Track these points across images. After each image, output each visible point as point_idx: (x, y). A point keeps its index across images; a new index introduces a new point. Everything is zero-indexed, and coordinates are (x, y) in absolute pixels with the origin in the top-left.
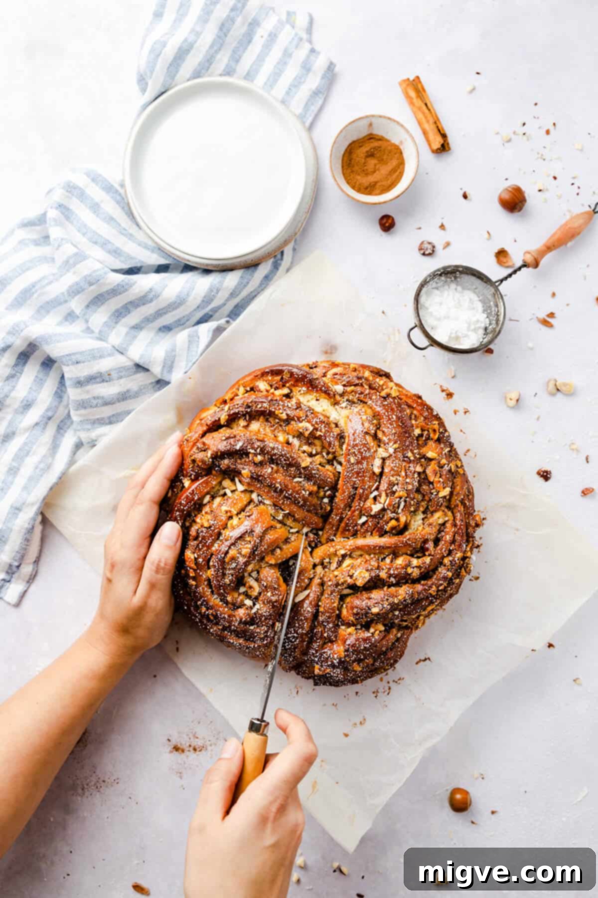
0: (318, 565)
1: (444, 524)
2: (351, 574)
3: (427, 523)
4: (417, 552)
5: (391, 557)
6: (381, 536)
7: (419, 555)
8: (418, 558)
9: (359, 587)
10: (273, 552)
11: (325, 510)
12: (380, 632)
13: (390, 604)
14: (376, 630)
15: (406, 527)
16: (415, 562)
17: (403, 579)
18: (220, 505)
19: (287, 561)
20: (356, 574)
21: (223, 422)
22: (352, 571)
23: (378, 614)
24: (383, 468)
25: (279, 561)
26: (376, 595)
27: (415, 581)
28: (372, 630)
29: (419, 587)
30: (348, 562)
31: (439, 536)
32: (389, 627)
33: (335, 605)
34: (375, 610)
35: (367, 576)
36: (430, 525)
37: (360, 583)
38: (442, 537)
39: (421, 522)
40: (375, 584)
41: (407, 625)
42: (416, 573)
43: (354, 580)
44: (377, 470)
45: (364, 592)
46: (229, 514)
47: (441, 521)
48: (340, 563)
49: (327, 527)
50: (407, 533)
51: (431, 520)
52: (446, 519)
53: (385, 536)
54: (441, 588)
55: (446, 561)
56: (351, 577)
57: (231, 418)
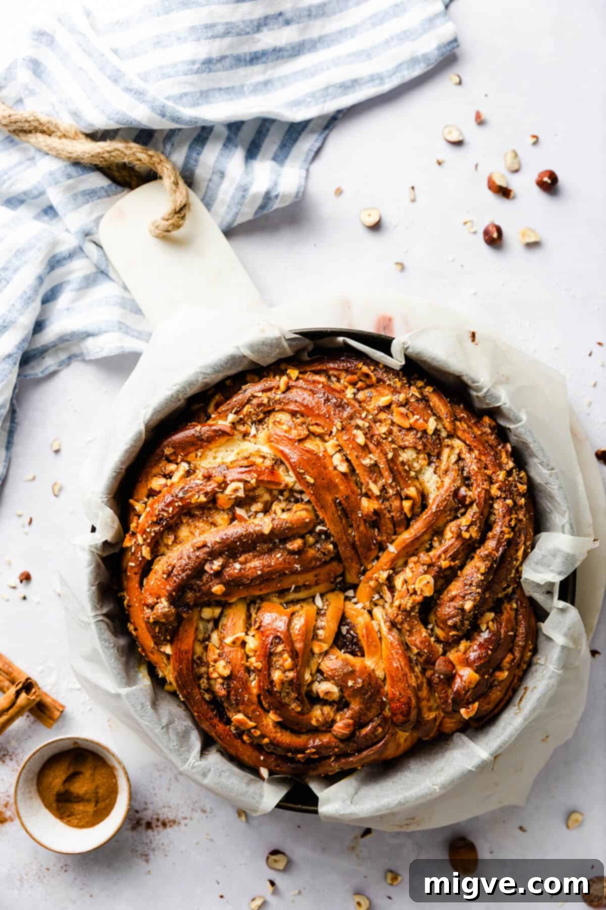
0: (372, 609)
1: (460, 459)
2: (411, 591)
3: (441, 472)
4: (457, 510)
5: (435, 538)
6: (407, 527)
7: (462, 510)
8: (463, 514)
9: (432, 597)
10: (315, 637)
11: (329, 551)
12: (493, 620)
13: (478, 586)
14: (488, 623)
15: (423, 496)
16: (464, 521)
17: (468, 549)
18: (221, 640)
19: (339, 633)
20: (418, 586)
21: (148, 557)
22: (411, 587)
23: (475, 607)
24: (348, 460)
25: (331, 641)
26: (455, 589)
27: (482, 540)
28: (484, 627)
29: (491, 544)
30: (398, 582)
31: (465, 474)
32: (497, 608)
33: (424, 634)
34: (468, 605)
35: (429, 578)
36: (446, 472)
37: (428, 593)
38: (469, 473)
39: (435, 477)
40: (445, 578)
41: (513, 589)
42: (474, 533)
43: (421, 594)
44: (343, 468)
45: (441, 597)
46: (239, 643)
47: (454, 458)
48: (392, 589)
49: (347, 564)
50: (431, 501)
51: (443, 466)
52: (457, 451)
53: (411, 523)
54: (513, 523)
55: (495, 491)
56: (415, 592)
57: (152, 546)
